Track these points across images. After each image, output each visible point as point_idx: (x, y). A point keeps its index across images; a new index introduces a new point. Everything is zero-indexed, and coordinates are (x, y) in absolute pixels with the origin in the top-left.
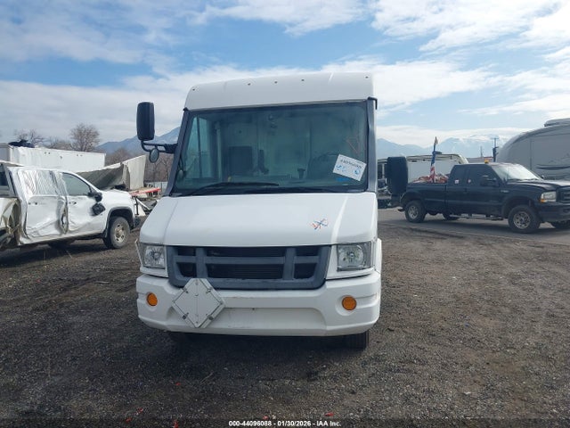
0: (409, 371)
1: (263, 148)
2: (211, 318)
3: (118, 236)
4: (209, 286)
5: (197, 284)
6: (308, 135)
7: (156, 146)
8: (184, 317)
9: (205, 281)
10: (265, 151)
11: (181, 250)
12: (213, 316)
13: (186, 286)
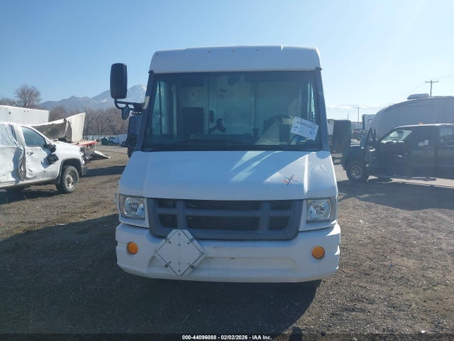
0: (362, 310)
1: (212, 110)
2: (192, 267)
3: (69, 182)
4: (191, 237)
5: (179, 235)
6: (253, 99)
7: (127, 104)
8: (166, 266)
9: (186, 231)
10: (215, 112)
11: (161, 203)
12: (195, 265)
13: (169, 236)
